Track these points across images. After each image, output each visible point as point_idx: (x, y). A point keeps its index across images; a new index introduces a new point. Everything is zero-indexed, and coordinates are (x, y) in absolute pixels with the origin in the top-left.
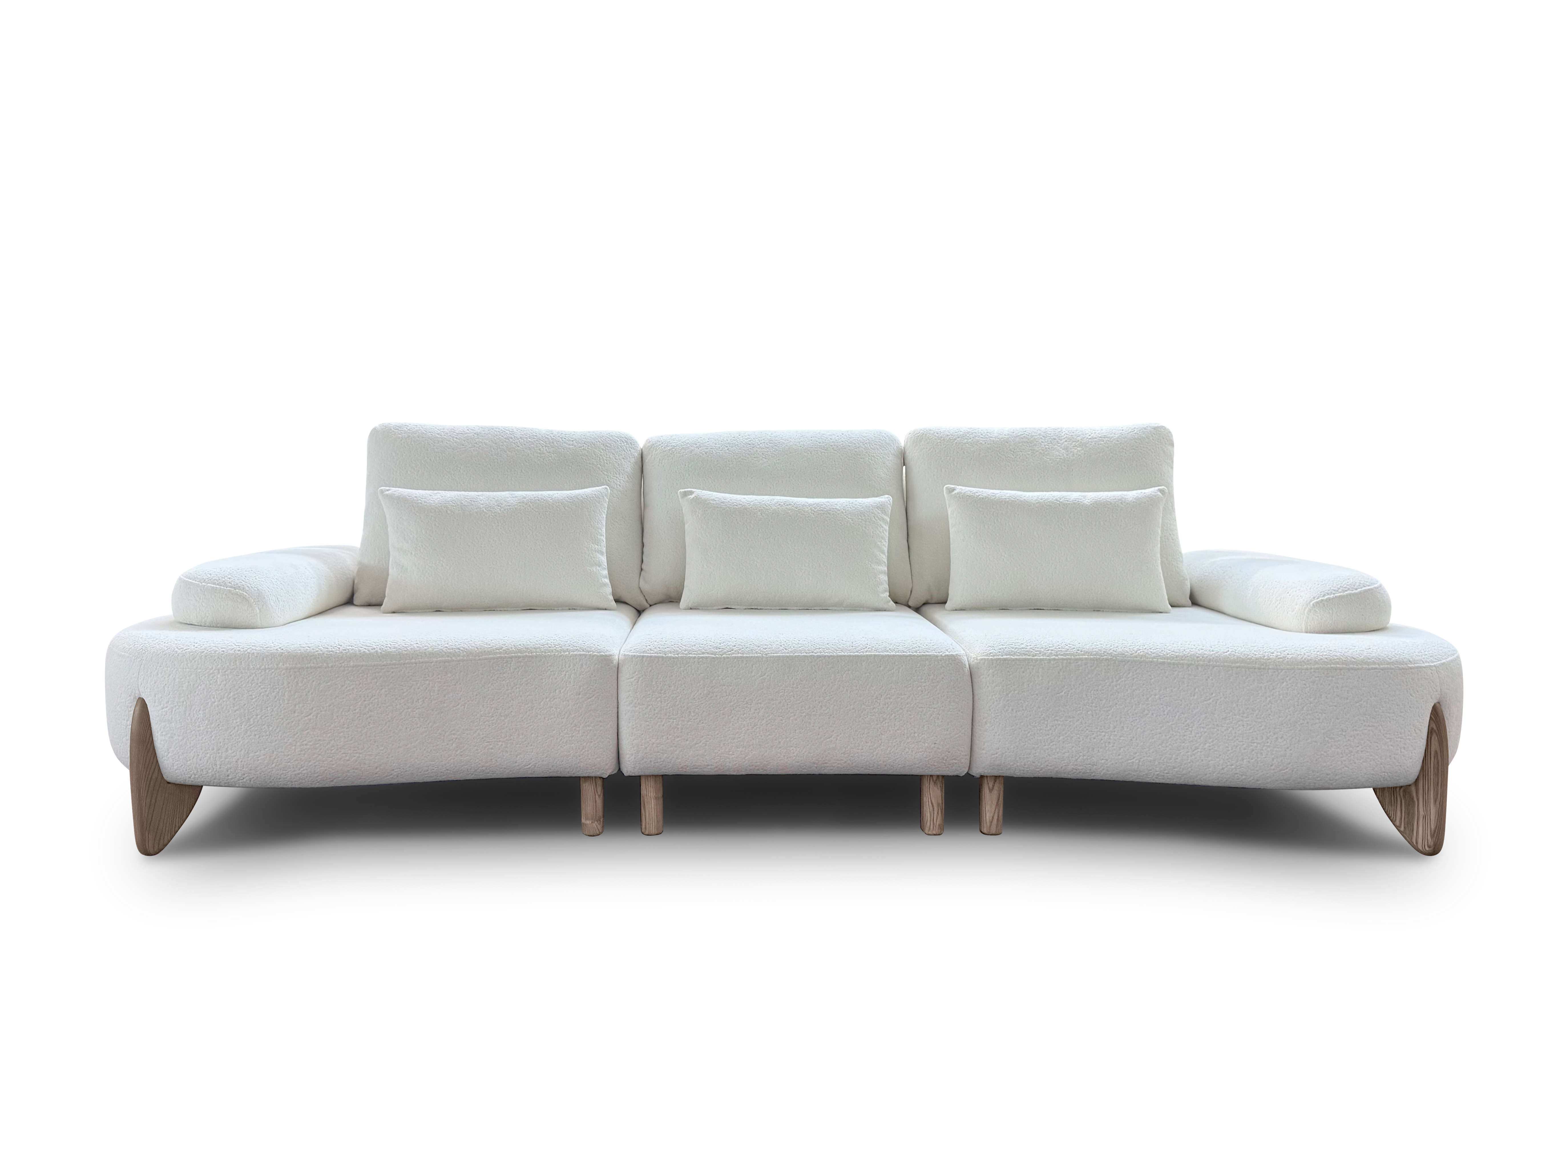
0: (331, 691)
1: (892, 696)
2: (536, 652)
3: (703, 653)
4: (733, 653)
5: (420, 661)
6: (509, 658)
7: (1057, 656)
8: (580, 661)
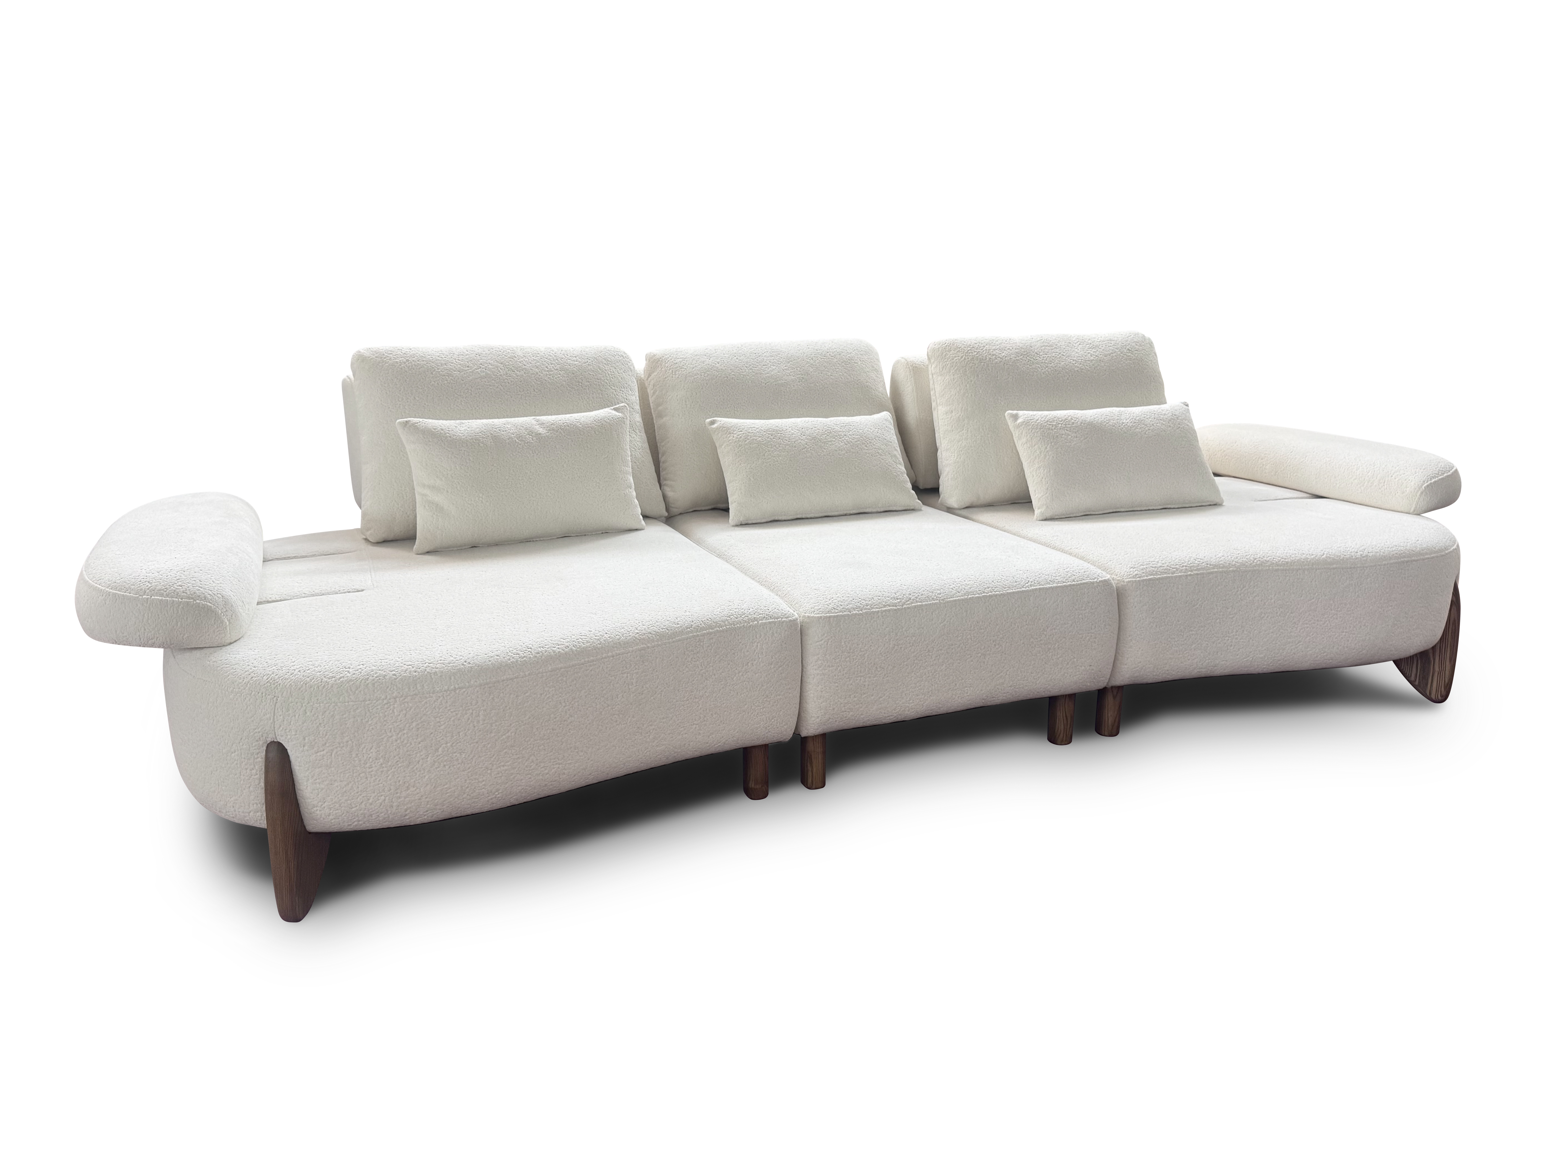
0: (529, 702)
1: (1057, 626)
2: (726, 625)
3: (885, 606)
4: (912, 603)
5: (616, 653)
6: (701, 636)
7: (1191, 571)
8: (770, 630)
